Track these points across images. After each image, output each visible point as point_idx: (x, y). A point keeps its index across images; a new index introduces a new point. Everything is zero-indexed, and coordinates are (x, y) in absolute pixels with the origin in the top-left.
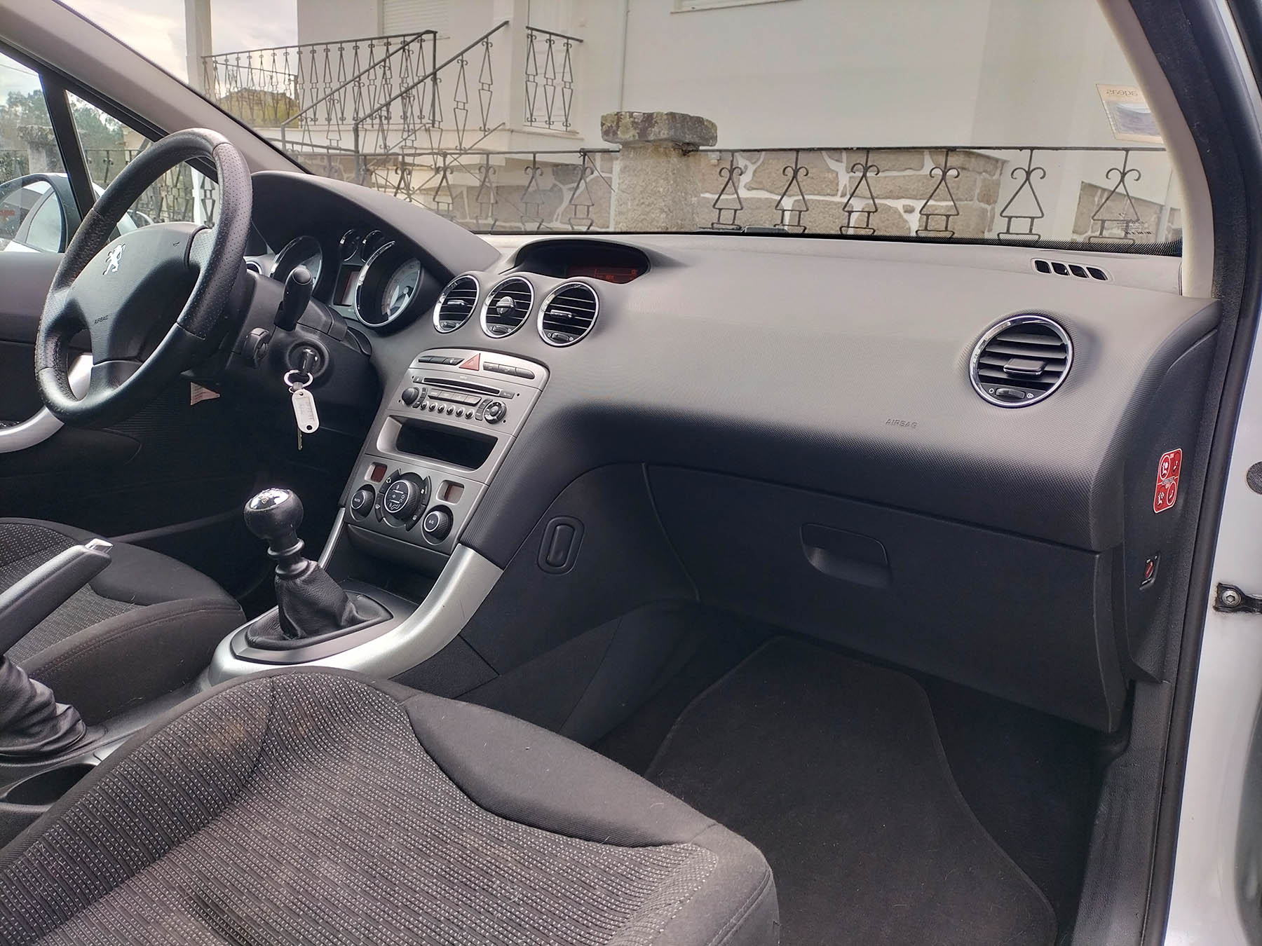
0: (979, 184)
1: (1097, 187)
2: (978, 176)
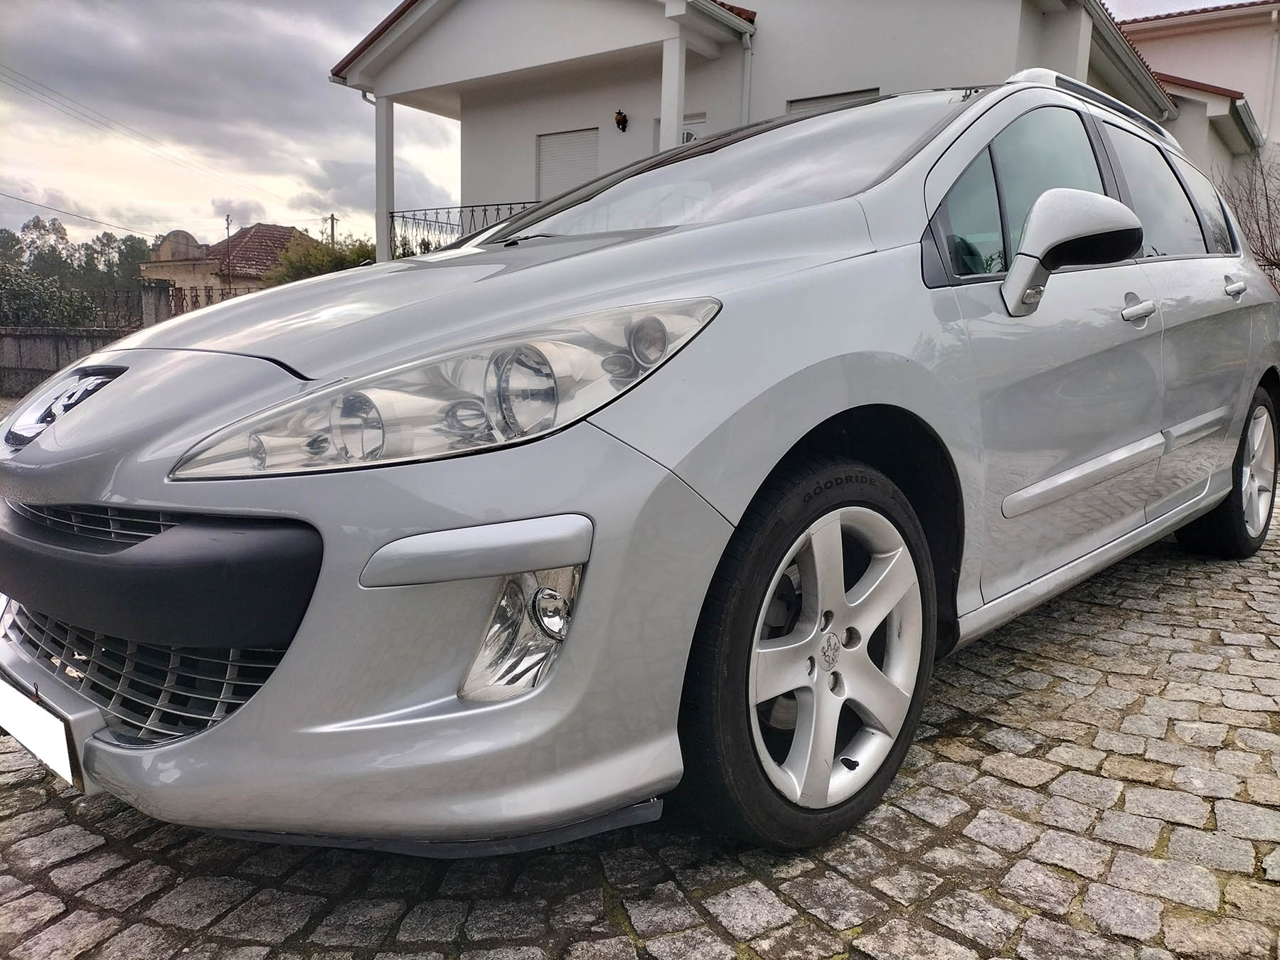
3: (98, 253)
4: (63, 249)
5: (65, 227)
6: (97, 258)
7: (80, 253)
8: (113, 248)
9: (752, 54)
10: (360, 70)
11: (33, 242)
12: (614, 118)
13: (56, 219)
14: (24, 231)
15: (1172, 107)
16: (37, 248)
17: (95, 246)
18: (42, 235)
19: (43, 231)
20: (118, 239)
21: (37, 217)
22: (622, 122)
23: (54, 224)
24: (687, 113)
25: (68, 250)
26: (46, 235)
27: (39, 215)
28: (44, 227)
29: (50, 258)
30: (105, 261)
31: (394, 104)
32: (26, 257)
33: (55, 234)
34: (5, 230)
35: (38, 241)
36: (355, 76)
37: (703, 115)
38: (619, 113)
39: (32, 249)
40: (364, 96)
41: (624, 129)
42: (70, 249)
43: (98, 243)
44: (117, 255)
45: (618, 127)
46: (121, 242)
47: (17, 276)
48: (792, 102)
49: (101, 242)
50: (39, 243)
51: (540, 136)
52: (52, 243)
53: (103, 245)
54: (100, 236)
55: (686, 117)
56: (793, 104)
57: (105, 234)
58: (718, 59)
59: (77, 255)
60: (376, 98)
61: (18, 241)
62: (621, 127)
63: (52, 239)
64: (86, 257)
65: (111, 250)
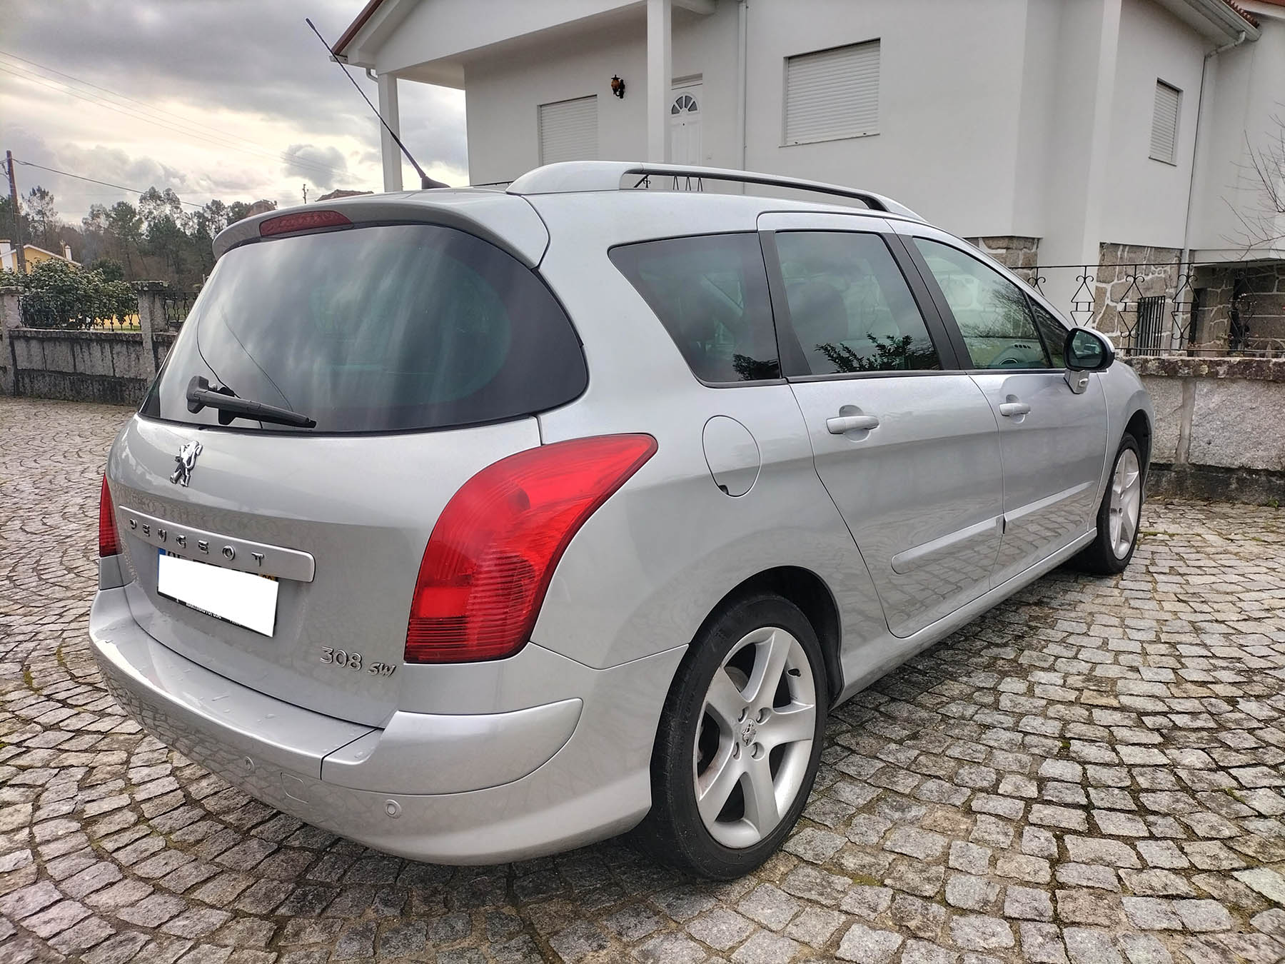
0: (1021, 257)
1: (1118, 245)
2: (1020, 252)
3: (209, 221)
4: (178, 218)
5: (178, 196)
6: (208, 226)
7: (193, 222)
8: (222, 216)
9: (747, 7)
10: (359, 47)
11: (150, 213)
12: (611, 84)
13: (169, 190)
14: (141, 202)
15: (1250, 28)
16: (154, 218)
17: (206, 215)
18: (158, 205)
19: (159, 202)
20: (226, 206)
21: (153, 188)
22: (619, 88)
23: (168, 195)
24: (674, 77)
25: (183, 219)
26: (162, 205)
27: (155, 186)
28: (159, 198)
29: (165, 228)
30: (215, 229)
31: (398, 79)
32: (144, 227)
33: (170, 204)
34: (123, 203)
35: (154, 211)
36: (354, 52)
37: (699, 76)
38: (616, 79)
39: (149, 219)
40: (369, 73)
41: (621, 96)
42: (184, 218)
43: (208, 211)
44: (226, 221)
45: (615, 92)
46: (229, 209)
47: (62, 271)
48: (790, 58)
49: (211, 209)
50: (155, 213)
51: (541, 106)
52: (168, 212)
53: (213, 213)
54: (210, 204)
55: (675, 81)
56: (791, 61)
57: (214, 202)
58: (713, 14)
59: (191, 223)
60: (378, 75)
61: (133, 213)
62: (618, 93)
63: (167, 209)
64: (198, 225)
65: (220, 218)
